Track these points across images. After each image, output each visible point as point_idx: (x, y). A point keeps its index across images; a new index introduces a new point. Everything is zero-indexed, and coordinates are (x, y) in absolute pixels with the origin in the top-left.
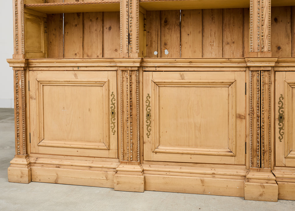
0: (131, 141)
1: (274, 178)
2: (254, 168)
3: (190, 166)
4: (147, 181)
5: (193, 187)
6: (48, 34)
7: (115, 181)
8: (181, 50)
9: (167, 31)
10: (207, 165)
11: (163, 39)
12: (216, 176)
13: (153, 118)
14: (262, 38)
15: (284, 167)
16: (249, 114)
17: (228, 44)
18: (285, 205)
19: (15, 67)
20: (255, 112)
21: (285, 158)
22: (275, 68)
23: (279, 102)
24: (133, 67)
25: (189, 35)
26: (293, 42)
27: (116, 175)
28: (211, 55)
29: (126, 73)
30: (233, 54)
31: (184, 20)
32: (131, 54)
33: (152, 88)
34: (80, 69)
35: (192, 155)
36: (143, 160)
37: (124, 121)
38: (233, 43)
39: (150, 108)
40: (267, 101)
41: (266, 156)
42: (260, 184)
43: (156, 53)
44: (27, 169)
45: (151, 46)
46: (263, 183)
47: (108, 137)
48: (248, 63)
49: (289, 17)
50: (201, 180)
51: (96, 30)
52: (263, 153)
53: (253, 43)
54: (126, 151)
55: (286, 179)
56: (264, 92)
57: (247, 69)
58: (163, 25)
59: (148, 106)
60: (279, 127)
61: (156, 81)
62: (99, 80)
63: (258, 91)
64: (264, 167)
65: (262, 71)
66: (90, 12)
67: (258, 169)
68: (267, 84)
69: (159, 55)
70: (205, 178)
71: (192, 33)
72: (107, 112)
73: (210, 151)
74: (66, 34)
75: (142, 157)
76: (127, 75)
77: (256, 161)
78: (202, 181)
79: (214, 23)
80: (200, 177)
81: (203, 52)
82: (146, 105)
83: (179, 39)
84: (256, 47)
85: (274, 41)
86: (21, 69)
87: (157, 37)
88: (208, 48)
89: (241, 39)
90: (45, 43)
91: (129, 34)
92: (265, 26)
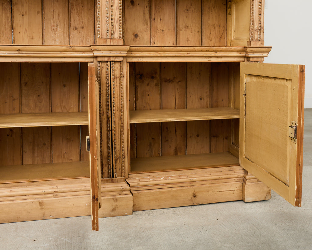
1: (128, 187)
2: (105, 179)
3: (24, 186)
5: (29, 212)
8: (13, 35)
12: (59, 194)
14: (112, 21)
17: (76, 29)
18: (141, 217)
20: (105, 112)
22: (127, 58)
25: (25, 16)
26: (151, 29)
30: (82, 41)
38: (83, 28)
40: (119, 98)
41: (119, 164)
42: (112, 197)
46: (115, 196)
48: (94, 52)
50: (39, 203)
52: (115, 160)
53: (101, 27)
55: (142, 187)
56: (115, 88)
57: (95, 60)
63: (108, 87)
64: (116, 176)
65: (113, 62)
67: (109, 180)
68: (119, 77)
70: (44, 199)
71: (27, 13)
77: (107, 170)
78: (41, 204)
80: (38, 198)
81: (44, 38)
83: (10, 20)
84: (105, 32)
85: (130, 26)
88: (50, 34)
89: (92, 23)
92: (115, 7)
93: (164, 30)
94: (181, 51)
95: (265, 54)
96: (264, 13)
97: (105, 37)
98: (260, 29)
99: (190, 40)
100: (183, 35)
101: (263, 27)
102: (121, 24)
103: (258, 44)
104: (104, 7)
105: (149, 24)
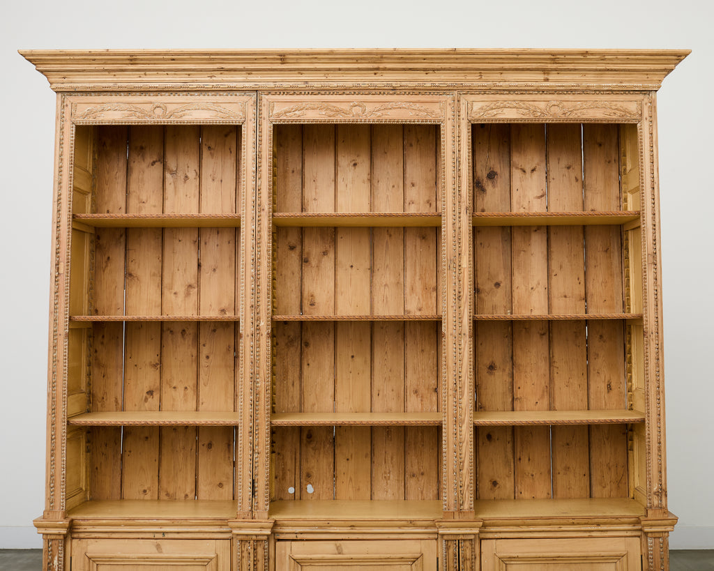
6: (92, 454)
8: (335, 485)
9: (311, 452)
11: (305, 466)
17: (413, 476)
19: (47, 534)
22: (480, 535)
24: (259, 535)
25: (350, 460)
29: (248, 544)
30: (422, 493)
31: (340, 435)
32: (256, 513)
33: (290, 568)
34: (166, 536)
38: (422, 474)
45: (283, 479)
48: (439, 529)
49: (509, 433)
51: (184, 448)
58: (305, 441)
61: (297, 556)
62: (201, 556)
65: (462, 540)
68: (469, 559)
69: (298, 494)
71: (353, 456)
74: (128, 453)
76: (249, 547)
79: (391, 440)
81: (373, 489)
83: (332, 466)
84: (452, 502)
85: (488, 472)
86: (58, 537)
87: (294, 464)
88: (380, 484)
89: (434, 467)
90: (86, 471)
91: (253, 480)
92: (464, 471)
93: (534, 474)
94: (550, 525)
95: (669, 529)
96: (665, 470)
97: (452, 509)
98: (662, 492)
99: (573, 487)
100: (561, 480)
101: (666, 488)
102: (472, 492)
103: (658, 515)
104: (451, 471)
105: (512, 467)
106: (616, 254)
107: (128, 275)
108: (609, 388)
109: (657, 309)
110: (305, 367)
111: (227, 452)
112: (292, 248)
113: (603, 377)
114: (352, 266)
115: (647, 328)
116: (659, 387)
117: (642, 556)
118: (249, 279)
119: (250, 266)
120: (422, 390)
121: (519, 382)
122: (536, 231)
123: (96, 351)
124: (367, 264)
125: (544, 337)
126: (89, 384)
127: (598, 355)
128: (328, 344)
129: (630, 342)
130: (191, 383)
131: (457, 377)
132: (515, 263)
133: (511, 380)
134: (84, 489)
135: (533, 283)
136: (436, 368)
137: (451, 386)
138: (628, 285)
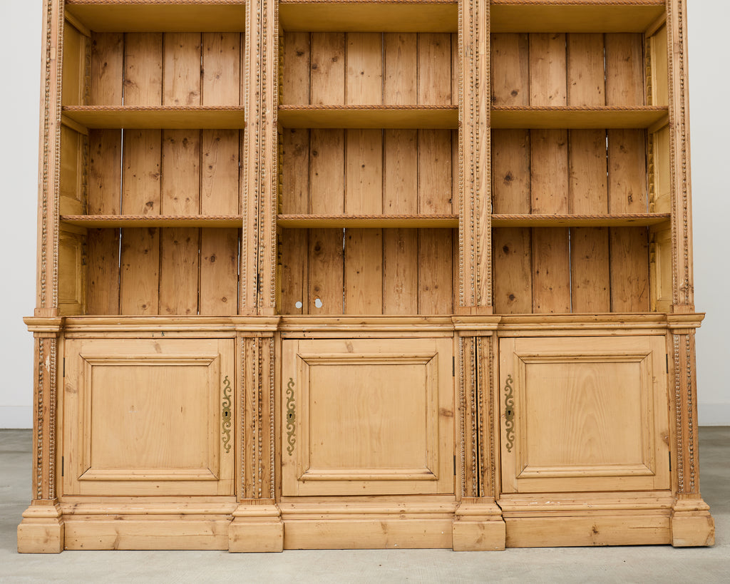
0: (260, 462)
1: (499, 511)
2: (468, 497)
3: (363, 502)
4: (287, 531)
5: (368, 537)
6: (89, 267)
7: (231, 535)
8: (344, 300)
9: (320, 265)
10: (392, 497)
11: (313, 279)
12: (407, 515)
13: (298, 419)
14: (479, 284)
15: (515, 493)
16: (459, 409)
17: (427, 289)
19: (38, 332)
20: (469, 404)
21: (517, 478)
22: (498, 332)
23: (507, 386)
24: (264, 331)
25: (360, 273)
26: (533, 287)
27: (233, 524)
28: (399, 309)
29: (252, 342)
30: (436, 307)
31: (350, 247)
32: (261, 309)
33: (297, 367)
34: (167, 335)
35: (366, 482)
36: (281, 495)
37: (248, 427)
38: (436, 287)
39: (294, 402)
40: (488, 385)
41: (487, 477)
42: (477, 523)
43: (299, 305)
44: (58, 525)
45: (290, 293)
47: (216, 458)
48: (455, 325)
49: (527, 245)
50: (382, 525)
51: (186, 261)
52: (482, 472)
54: (250, 481)
55: (518, 513)
56: (482, 372)
57: (455, 334)
58: (313, 254)
59: (291, 399)
60: (507, 427)
61: (304, 355)
62: (202, 355)
63: (473, 370)
64: (483, 495)
65: (479, 337)
66: (175, 228)
67: (474, 499)
68: (487, 358)
69: (305, 309)
70: (388, 521)
71: (364, 269)
72: (217, 413)
73: (396, 474)
74: (126, 267)
75: (278, 491)
76: (254, 346)
77: (471, 485)
78: (384, 526)
79: (403, 252)
80: (380, 519)
81: (385, 303)
82: (288, 398)
83: (341, 279)
84: (469, 298)
85: (504, 285)
86: (50, 335)
87: (301, 275)
88: (392, 297)
89: (449, 280)
90: (82, 284)
91: (258, 275)
92: (482, 266)
93: (552, 287)
94: (572, 322)
95: (695, 325)
96: (692, 265)
97: (469, 304)
98: (688, 288)
99: (593, 301)
100: (581, 294)
101: (693, 284)
102: (491, 287)
103: (685, 310)
104: (468, 265)
105: (530, 280)
106: (637, 64)
107: (126, 82)
108: (630, 199)
109: (684, 99)
110: (313, 177)
111: (231, 265)
112: (300, 54)
113: (623, 188)
114: (363, 73)
115: (673, 119)
116: (685, 180)
117: (667, 355)
118: (254, 65)
119: (255, 52)
120: (436, 201)
121: (537, 193)
122: (554, 38)
123: (92, 161)
124: (379, 72)
125: (563, 147)
126: (85, 194)
127: (618, 166)
128: (337, 153)
129: (652, 152)
130: (194, 193)
131: (475, 167)
132: (532, 71)
133: (528, 190)
134: (79, 302)
135: (552, 93)
136: (450, 179)
137: (468, 176)
138: (650, 93)
